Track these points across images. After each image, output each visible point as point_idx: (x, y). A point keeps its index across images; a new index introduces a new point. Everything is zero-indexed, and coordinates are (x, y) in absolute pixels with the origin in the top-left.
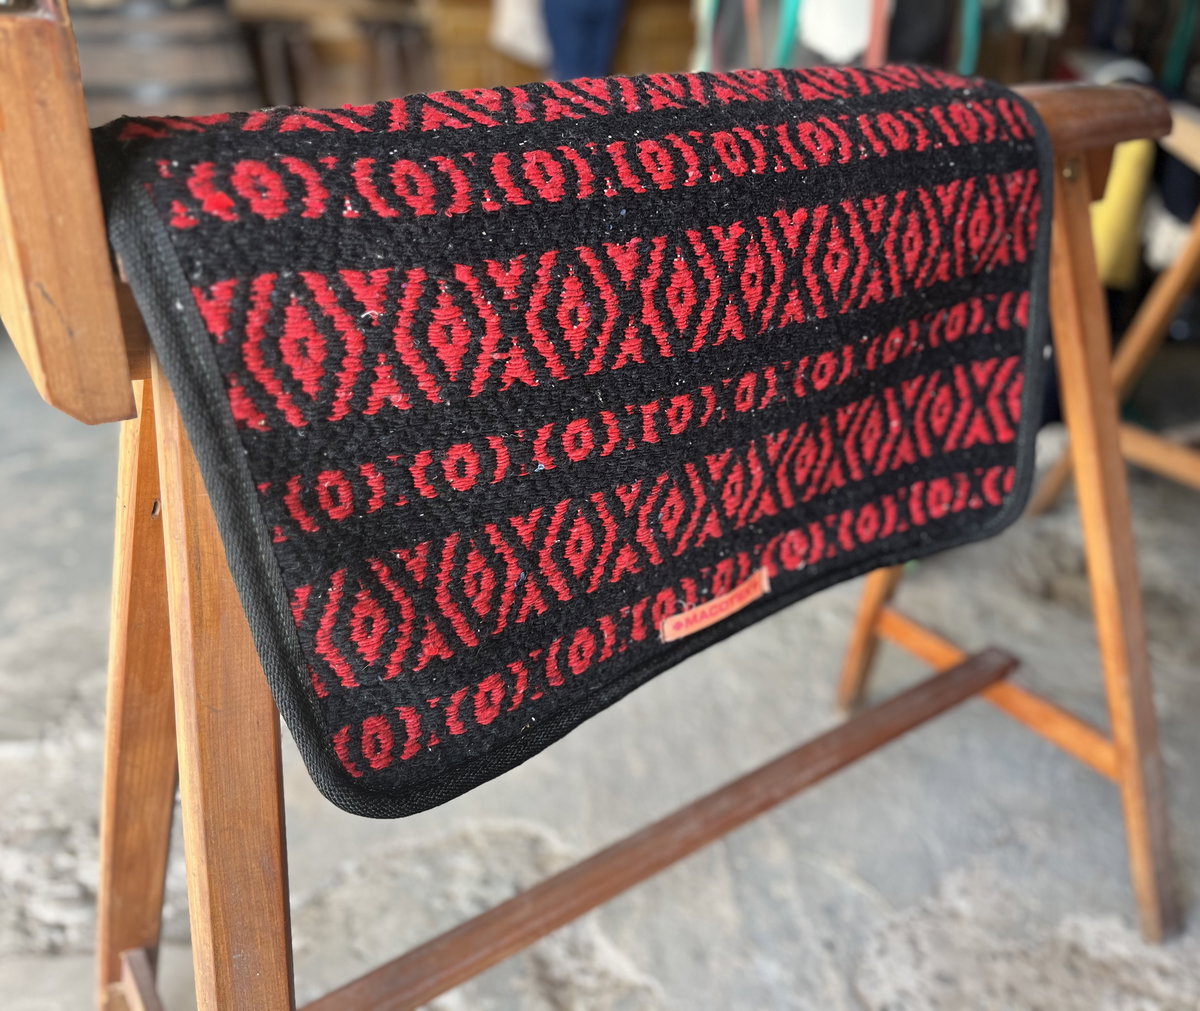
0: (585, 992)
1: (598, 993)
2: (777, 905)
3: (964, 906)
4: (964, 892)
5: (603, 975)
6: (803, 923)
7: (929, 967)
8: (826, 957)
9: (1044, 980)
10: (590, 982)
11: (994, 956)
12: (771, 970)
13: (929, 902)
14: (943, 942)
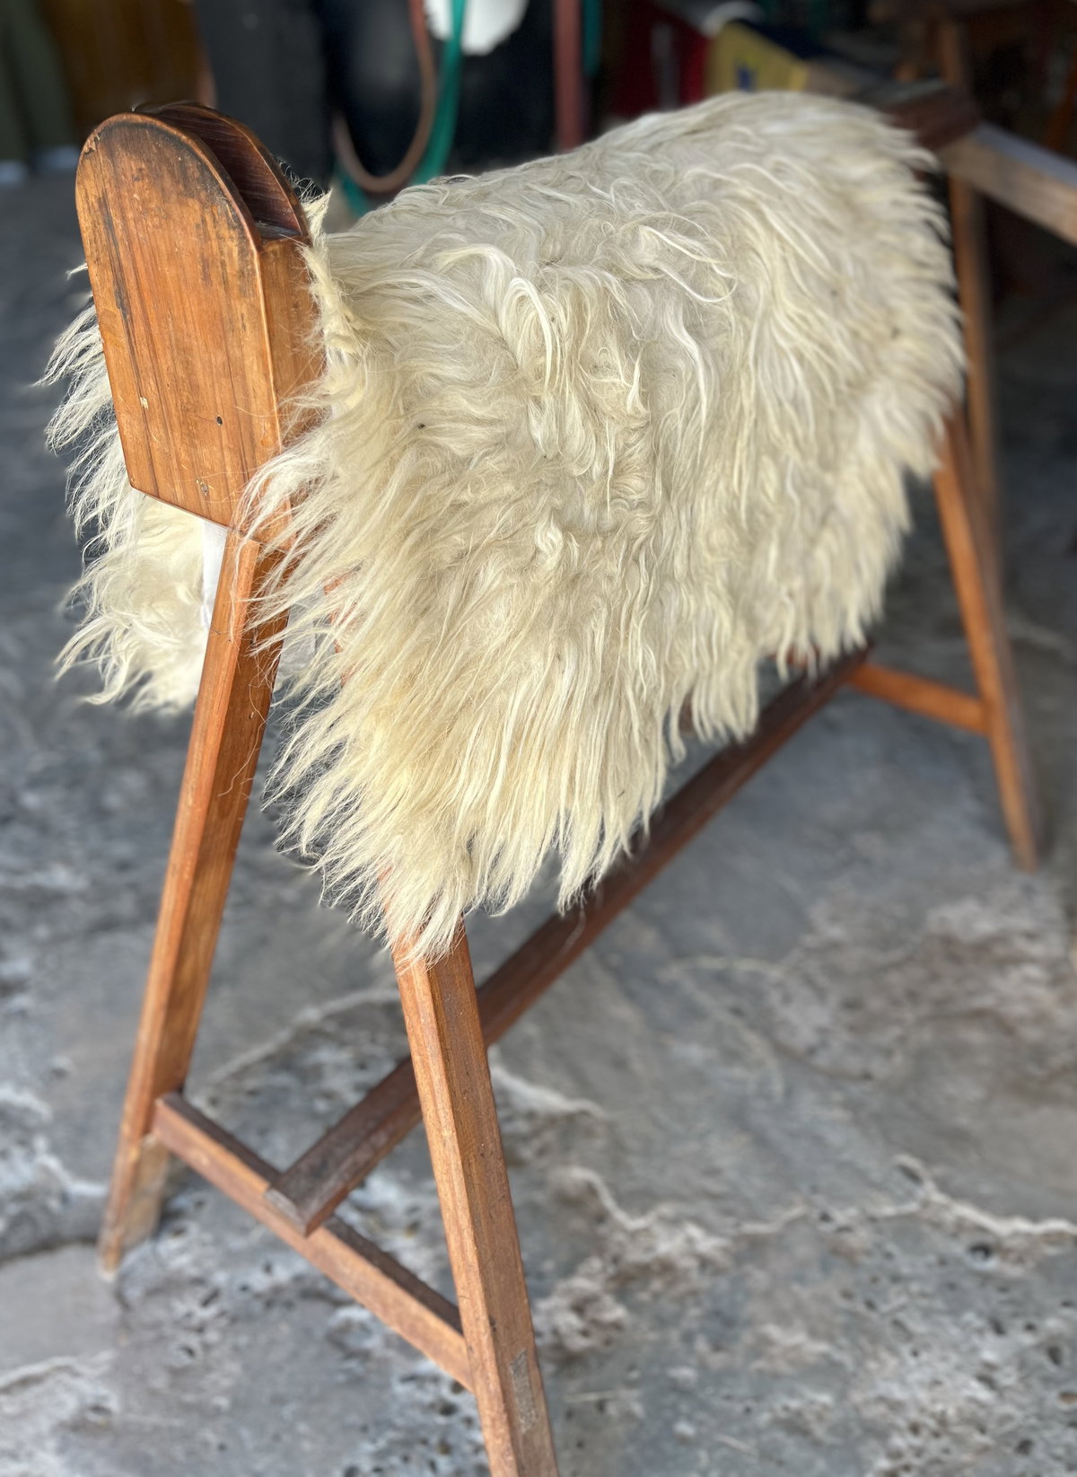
0: (525, 1139)
1: (536, 1133)
2: (670, 990)
3: (836, 932)
4: (834, 919)
5: (531, 1115)
6: (704, 999)
7: (834, 999)
8: (737, 1023)
9: (935, 977)
10: (522, 1126)
11: (885, 969)
12: (694, 1053)
13: (809, 940)
14: (835, 973)
